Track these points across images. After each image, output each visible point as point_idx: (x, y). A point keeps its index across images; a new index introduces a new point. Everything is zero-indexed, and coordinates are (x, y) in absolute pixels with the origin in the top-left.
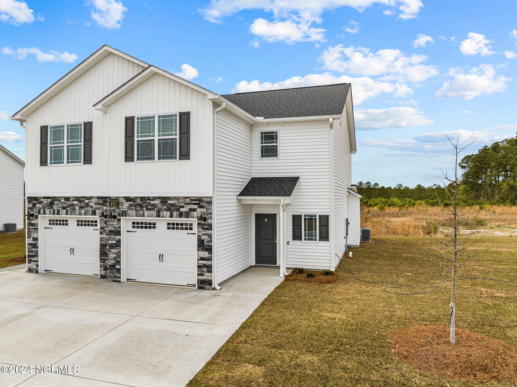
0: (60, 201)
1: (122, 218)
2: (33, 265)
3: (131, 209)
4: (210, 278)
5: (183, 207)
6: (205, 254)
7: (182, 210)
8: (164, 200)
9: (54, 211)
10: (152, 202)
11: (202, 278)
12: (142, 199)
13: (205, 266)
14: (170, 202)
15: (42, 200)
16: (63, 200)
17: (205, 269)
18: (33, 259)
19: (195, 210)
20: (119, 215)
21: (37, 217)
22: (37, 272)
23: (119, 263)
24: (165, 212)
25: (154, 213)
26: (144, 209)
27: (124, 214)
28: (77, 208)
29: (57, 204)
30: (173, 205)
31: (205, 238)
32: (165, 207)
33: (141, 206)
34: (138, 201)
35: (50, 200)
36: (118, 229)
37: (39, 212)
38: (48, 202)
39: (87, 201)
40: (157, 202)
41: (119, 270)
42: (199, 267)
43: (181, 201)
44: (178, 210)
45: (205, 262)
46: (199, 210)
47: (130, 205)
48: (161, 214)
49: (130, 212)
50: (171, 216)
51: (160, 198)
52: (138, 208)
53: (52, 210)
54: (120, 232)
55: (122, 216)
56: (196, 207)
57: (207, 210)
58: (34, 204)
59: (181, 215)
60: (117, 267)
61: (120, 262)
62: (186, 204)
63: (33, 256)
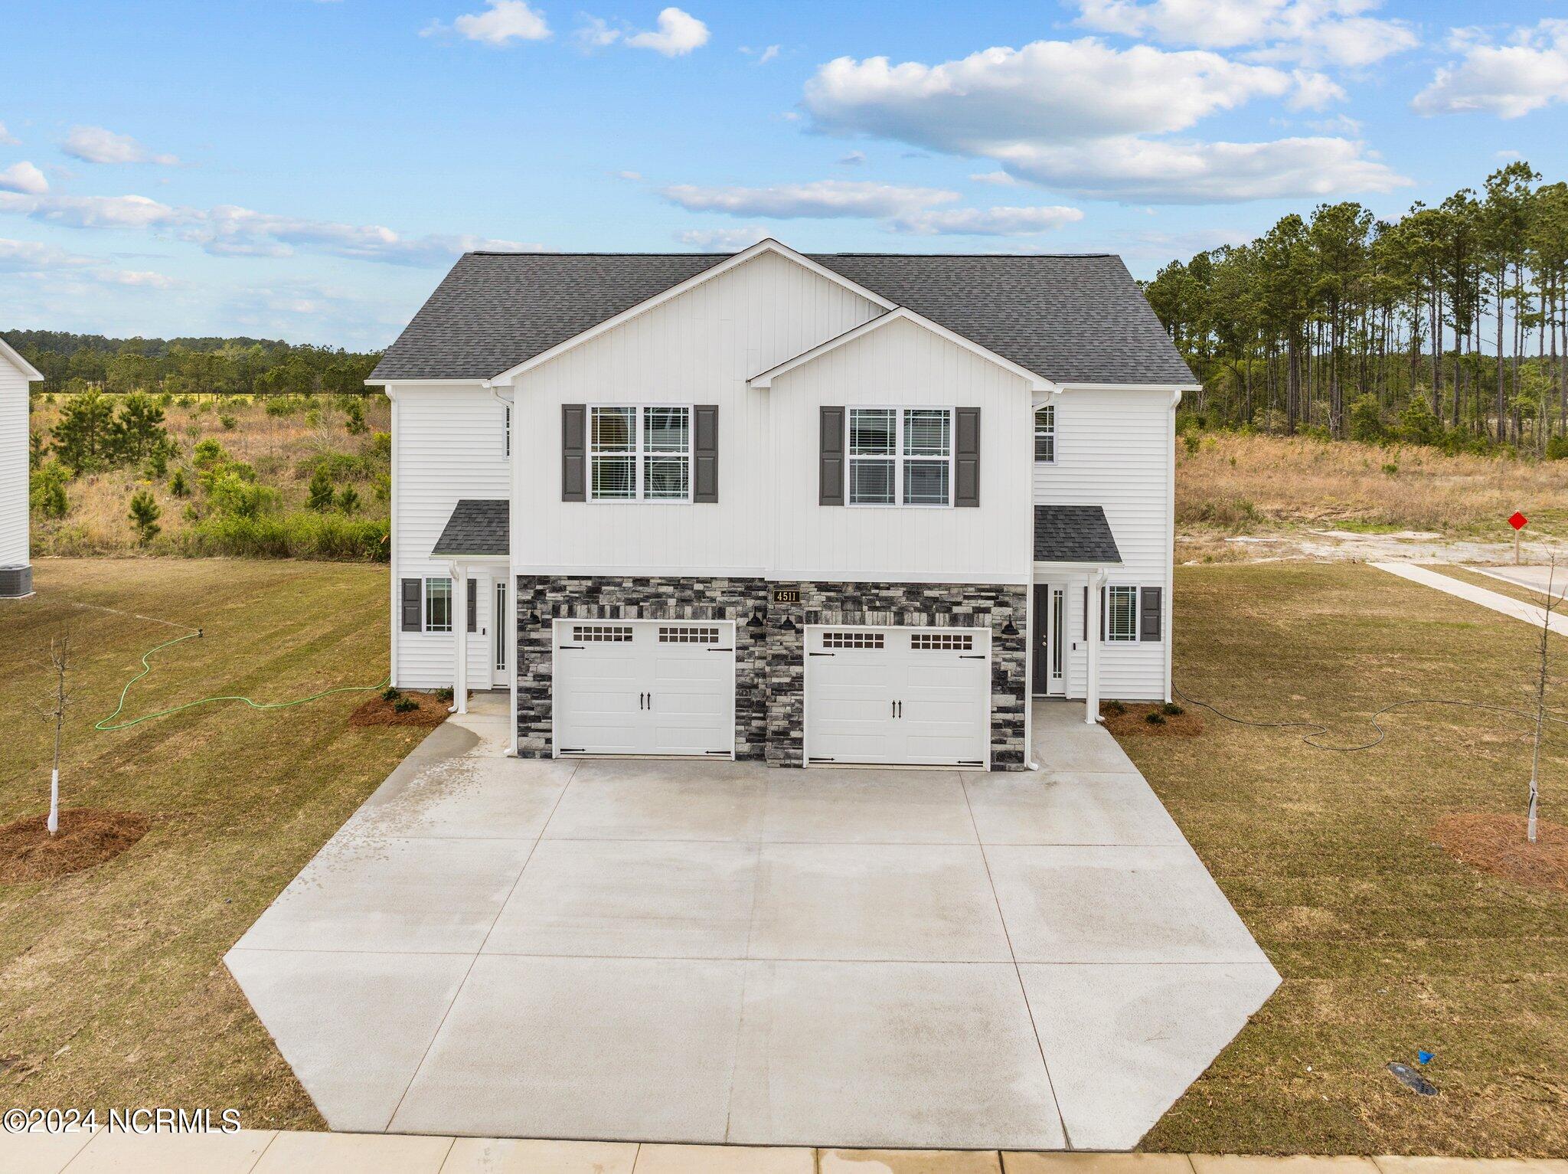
0: (620, 585)
1: (806, 627)
2: (536, 741)
3: (830, 608)
4: (1019, 748)
5: (959, 604)
6: (1010, 700)
7: (956, 610)
8: (913, 590)
9: (601, 610)
10: (884, 593)
11: (1000, 748)
12: (859, 586)
13: (1008, 724)
14: (927, 593)
15: (563, 583)
16: (628, 584)
17: (1009, 731)
18: (533, 725)
19: (987, 610)
20: (800, 620)
21: (547, 624)
22: (548, 756)
23: (798, 725)
24: (916, 615)
25: (890, 616)
26: (865, 608)
27: (814, 617)
28: (672, 602)
29: (609, 593)
30: (935, 600)
31: (1010, 667)
32: (918, 604)
33: (857, 602)
34: (850, 591)
35: (589, 583)
36: (799, 652)
37: (556, 612)
38: (583, 589)
39: (698, 587)
40: (898, 593)
41: (798, 742)
42: (995, 726)
43: (954, 591)
44: (949, 610)
45: (1009, 716)
46: (996, 610)
47: (829, 599)
48: (907, 617)
49: (827, 613)
50: (931, 622)
51: (903, 585)
52: (849, 606)
53: (594, 608)
54: (801, 657)
55: (809, 622)
56: (990, 603)
57: (1016, 610)
58: (540, 594)
59: (954, 620)
60: (794, 734)
61: (800, 723)
62: (966, 597)
63: (537, 719)
